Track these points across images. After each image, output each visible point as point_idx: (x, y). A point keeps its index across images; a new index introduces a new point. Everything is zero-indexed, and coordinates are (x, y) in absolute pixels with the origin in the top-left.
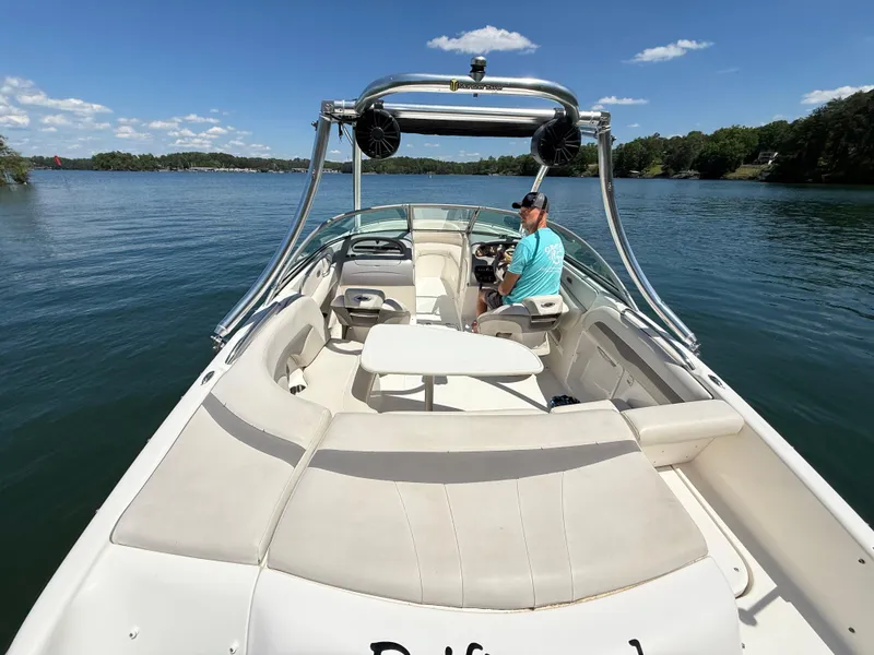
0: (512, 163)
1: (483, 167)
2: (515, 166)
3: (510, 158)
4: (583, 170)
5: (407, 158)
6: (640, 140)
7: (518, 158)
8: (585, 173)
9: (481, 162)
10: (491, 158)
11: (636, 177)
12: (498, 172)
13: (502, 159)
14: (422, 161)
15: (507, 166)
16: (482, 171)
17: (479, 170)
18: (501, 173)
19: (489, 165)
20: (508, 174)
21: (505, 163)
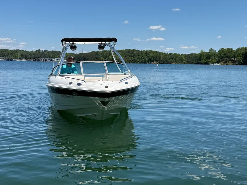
0: (233, 54)
1: (204, 58)
2: (235, 57)
3: (230, 50)
5: (134, 50)
7: (237, 50)
9: (202, 54)
10: (211, 50)
12: (218, 62)
13: (222, 51)
14: (147, 53)
15: (227, 57)
16: (203, 61)
17: (200, 60)
18: (222, 63)
19: (210, 56)
20: (228, 63)
21: (225, 54)
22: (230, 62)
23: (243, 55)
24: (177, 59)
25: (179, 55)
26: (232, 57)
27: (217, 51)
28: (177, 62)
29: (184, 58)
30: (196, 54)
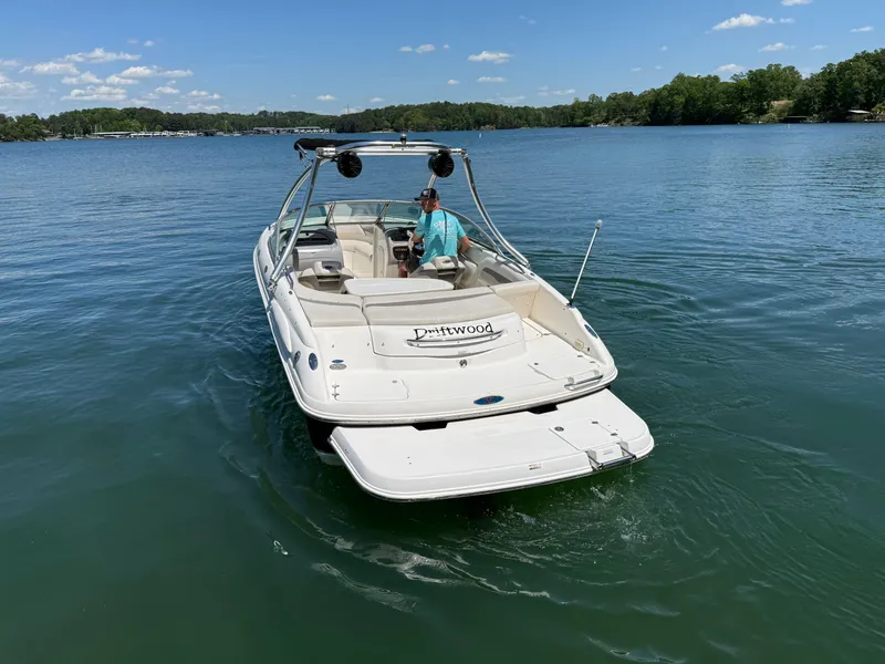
0: (633, 105)
1: (580, 113)
2: (637, 110)
3: (628, 97)
4: (761, 112)
5: (446, 103)
6: (866, 56)
7: (642, 96)
8: (765, 117)
9: (577, 106)
10: (593, 97)
11: (862, 121)
12: (606, 121)
13: (613, 98)
14: (471, 108)
15: (623, 110)
16: (579, 121)
17: (573, 118)
18: (612, 122)
19: (591, 109)
20: (625, 123)
21: (619, 105)
22: (629, 120)
23: (650, 105)
24: (530, 118)
25: (533, 109)
26: (632, 110)
27: (604, 100)
28: (529, 125)
29: (543, 117)
30: (566, 107)
